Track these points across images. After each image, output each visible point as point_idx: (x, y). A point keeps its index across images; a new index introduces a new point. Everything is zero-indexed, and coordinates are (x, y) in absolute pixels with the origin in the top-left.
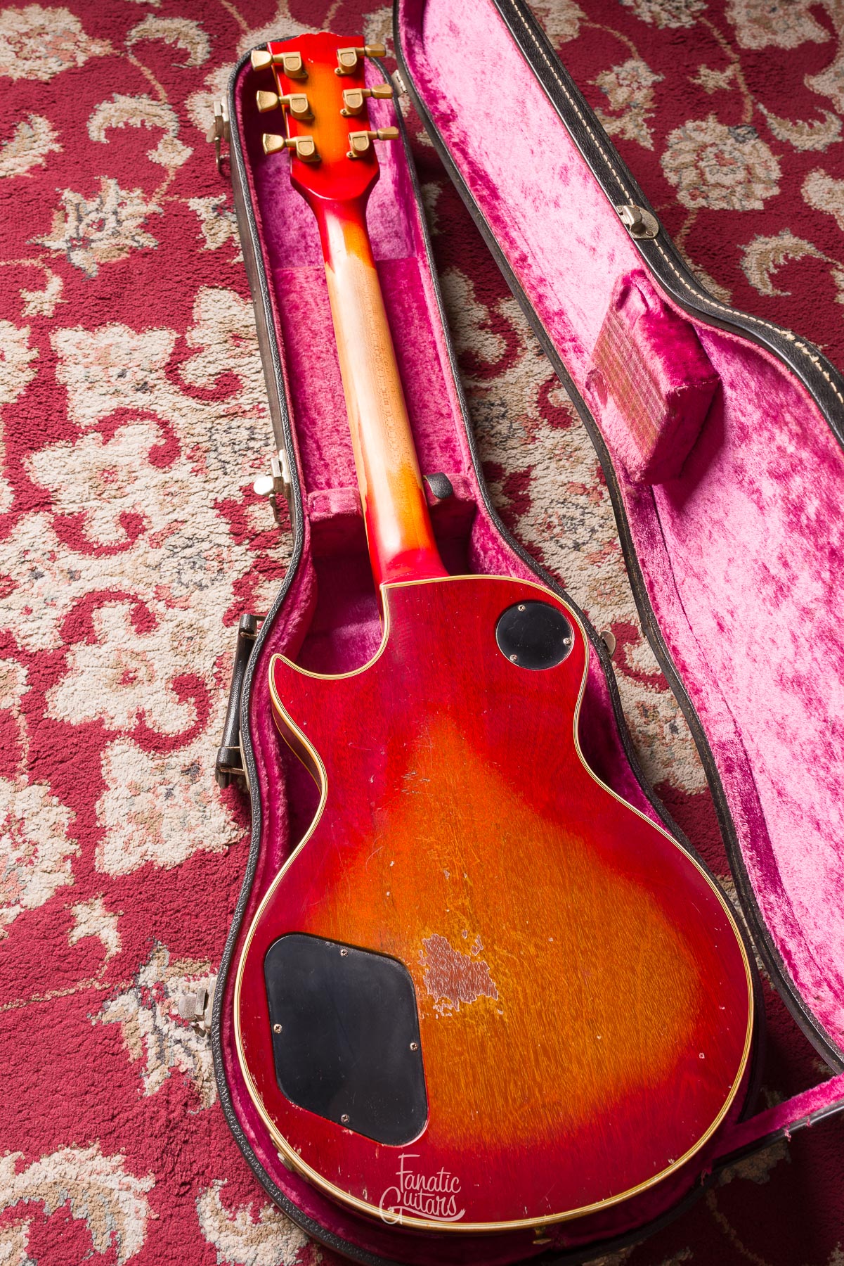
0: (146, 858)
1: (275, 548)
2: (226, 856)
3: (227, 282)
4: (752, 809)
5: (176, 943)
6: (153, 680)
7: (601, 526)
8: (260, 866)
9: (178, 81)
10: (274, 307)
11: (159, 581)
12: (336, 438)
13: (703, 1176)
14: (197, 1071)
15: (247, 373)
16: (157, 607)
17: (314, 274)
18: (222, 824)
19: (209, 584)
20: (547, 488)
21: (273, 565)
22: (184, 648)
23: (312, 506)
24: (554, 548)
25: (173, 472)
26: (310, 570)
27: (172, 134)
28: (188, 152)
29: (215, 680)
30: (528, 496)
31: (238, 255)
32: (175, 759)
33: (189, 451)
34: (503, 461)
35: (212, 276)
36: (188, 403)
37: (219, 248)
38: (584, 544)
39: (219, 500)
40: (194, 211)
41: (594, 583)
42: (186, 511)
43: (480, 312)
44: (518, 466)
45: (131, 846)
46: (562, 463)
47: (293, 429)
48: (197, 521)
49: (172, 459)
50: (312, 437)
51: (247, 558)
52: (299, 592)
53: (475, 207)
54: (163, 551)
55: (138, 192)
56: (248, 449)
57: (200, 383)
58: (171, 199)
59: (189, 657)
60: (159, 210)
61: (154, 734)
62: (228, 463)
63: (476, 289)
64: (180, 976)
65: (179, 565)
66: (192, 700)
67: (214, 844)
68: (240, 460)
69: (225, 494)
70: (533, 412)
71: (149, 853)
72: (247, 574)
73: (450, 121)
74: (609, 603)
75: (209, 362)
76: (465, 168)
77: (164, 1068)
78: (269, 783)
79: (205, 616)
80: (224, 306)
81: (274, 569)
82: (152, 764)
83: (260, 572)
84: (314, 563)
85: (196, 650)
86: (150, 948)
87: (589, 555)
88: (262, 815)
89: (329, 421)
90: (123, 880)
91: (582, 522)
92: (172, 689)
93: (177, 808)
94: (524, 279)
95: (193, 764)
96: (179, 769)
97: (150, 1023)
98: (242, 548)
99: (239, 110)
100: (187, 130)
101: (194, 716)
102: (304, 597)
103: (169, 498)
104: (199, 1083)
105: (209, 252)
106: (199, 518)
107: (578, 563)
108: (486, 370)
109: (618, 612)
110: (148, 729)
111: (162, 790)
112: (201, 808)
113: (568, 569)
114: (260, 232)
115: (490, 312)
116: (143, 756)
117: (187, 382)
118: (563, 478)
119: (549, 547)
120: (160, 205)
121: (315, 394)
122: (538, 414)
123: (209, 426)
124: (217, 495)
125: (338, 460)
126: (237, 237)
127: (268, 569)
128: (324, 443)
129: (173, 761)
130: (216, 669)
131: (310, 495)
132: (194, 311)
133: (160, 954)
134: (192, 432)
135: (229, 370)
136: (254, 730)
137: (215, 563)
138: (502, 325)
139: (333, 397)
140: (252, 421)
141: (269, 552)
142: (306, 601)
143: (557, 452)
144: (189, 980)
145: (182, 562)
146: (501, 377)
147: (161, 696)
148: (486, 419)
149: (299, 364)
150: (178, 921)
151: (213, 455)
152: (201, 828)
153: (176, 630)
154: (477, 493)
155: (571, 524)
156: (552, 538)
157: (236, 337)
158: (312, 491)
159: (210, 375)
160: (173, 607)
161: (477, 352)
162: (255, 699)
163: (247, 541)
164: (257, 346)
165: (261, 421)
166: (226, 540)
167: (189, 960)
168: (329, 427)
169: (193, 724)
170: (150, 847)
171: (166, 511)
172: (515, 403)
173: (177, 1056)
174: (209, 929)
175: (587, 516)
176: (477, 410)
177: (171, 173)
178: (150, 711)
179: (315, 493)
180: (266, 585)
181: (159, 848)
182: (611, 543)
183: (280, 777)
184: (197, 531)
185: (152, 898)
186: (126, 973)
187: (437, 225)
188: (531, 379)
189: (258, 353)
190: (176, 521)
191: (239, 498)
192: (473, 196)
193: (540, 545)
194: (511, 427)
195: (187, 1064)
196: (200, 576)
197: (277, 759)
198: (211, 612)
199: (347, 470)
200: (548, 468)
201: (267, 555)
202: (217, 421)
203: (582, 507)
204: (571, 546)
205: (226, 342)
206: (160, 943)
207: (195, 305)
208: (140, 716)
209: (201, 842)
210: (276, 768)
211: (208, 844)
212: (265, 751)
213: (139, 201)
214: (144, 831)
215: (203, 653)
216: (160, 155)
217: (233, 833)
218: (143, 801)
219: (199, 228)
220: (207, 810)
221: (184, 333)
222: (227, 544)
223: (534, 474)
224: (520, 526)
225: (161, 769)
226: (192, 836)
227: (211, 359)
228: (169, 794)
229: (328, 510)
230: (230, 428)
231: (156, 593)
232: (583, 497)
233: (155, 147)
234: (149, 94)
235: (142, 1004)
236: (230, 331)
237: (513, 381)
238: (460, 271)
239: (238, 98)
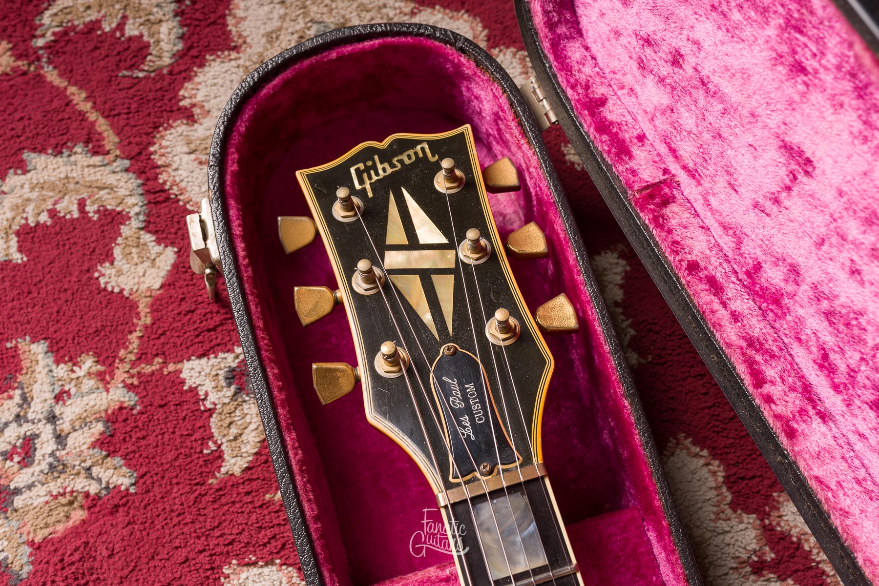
3: (273, 546)
9: (134, 106)
27: (135, 224)
28: (168, 256)
35: (244, 538)
37: (248, 469)
40: (193, 390)
55: (88, 363)
58: (148, 369)
60: (129, 399)
63: (729, 482)
73: (667, 201)
99: (237, 231)
100: (163, 209)
115: (764, 527)
120: (130, 387)
177: (143, 307)
213: (91, 383)
216: (120, 273)
219: (206, 427)
233: (109, 257)
234: (87, 142)
238: (694, 443)
239: (232, 202)
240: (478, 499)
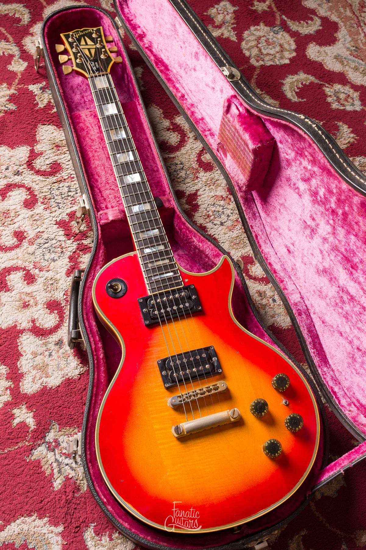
0: (43, 385)
1: (86, 239)
2: (79, 380)
3: (50, 121)
4: (312, 331)
5: (61, 421)
6: (37, 304)
7: (232, 213)
8: (95, 381)
9: (17, 33)
10: (73, 130)
11: (35, 260)
12: (107, 186)
13: (307, 495)
14: (77, 477)
15: (64, 162)
16: (35, 272)
17: (89, 113)
18: (76, 366)
19: (58, 259)
20: (205, 199)
21: (86, 247)
22: (49, 289)
23: (100, 218)
24: (211, 226)
25: (35, 210)
26: (103, 247)
27: (17, 57)
28: (26, 64)
29: (65, 302)
30: (197, 204)
31: (54, 109)
32: (51, 339)
33: (41, 200)
34: (184, 189)
35: (43, 120)
36: (39, 178)
37: (45, 106)
38: (225, 222)
39: (58, 221)
40: (31, 91)
41: (231, 239)
42: (43, 227)
43: (166, 123)
44: (191, 191)
45: (36, 380)
46: (211, 187)
47: (88, 184)
48: (49, 231)
49: (34, 204)
50: (97, 187)
51: (73, 245)
52: (98, 257)
53: (159, 75)
54: (35, 246)
55: (5, 85)
56: (69, 196)
57: (43, 168)
58: (20, 87)
59: (52, 292)
60: (16, 92)
61: (40, 329)
62: (60, 203)
63: (163, 113)
64: (65, 436)
65: (43, 251)
66: (56, 312)
67: (73, 375)
68: (65, 201)
69: (60, 218)
70: (195, 165)
71: (44, 382)
72: (74, 252)
73: (143, 37)
74: (239, 247)
75: (46, 159)
76: (152, 58)
77: (62, 477)
78: (95, 344)
79: (57, 273)
80: (50, 133)
81: (86, 249)
82: (41, 342)
83: (80, 251)
84: (104, 244)
85: (55, 289)
86: (50, 424)
87: (228, 227)
88: (93, 358)
89: (104, 179)
90: (34, 396)
91: (223, 213)
92: (46, 308)
93: (55, 361)
94: (184, 105)
95: (59, 340)
96: (53, 343)
97: (53, 458)
98: (71, 241)
99: (47, 43)
100: (24, 54)
101: (58, 319)
102: (101, 259)
103: (35, 222)
104: (78, 482)
105: (40, 108)
106: (50, 230)
107: (223, 231)
108: (172, 149)
109: (243, 251)
110: (37, 327)
111: (47, 353)
112: (66, 360)
113: (219, 234)
114: (63, 97)
115: (171, 122)
116: (37, 339)
117: (37, 169)
118: (212, 194)
119: (209, 225)
120: (16, 90)
121: (96, 168)
122: (198, 166)
123: (49, 187)
124: (56, 218)
125: (110, 196)
126: (52, 101)
127: (84, 249)
128: (102, 189)
129: (50, 340)
130: (65, 297)
131: (99, 213)
132: (37, 136)
133: (54, 427)
134: (42, 191)
135: (56, 161)
136: (85, 321)
137: (59, 249)
138: (177, 128)
139: (104, 168)
140: (69, 183)
141: (83, 241)
142: (102, 261)
143: (208, 182)
144: (69, 437)
145: (44, 250)
146: (179, 151)
147: (42, 312)
148: (175, 171)
149: (87, 155)
150: (61, 411)
151: (53, 200)
152: (66, 368)
153: (45, 281)
154: (174, 204)
155: (218, 214)
156: (210, 221)
157: (57, 146)
158: (99, 211)
159: (47, 164)
160: (42, 271)
161: (167, 141)
162: (84, 307)
163: (73, 238)
164: (67, 149)
165: (73, 183)
166: (63, 238)
167: (68, 428)
168: (104, 182)
169: (57, 322)
170: (44, 379)
171: (34, 228)
172: (187, 162)
173: (67, 471)
174: (75, 413)
175: (225, 210)
176: (170, 167)
177: (19, 74)
178: (37, 318)
179: (101, 212)
180: (84, 256)
181: (48, 380)
182: (237, 221)
183: (99, 341)
184: (49, 236)
185: (48, 402)
186: (39, 437)
187: (143, 86)
188: (193, 151)
189: (68, 152)
190: (39, 232)
191: (67, 218)
192: (157, 70)
193: (205, 225)
194: (186, 173)
195: (72, 474)
196: (53, 255)
197: (97, 333)
198: (60, 271)
199: (114, 200)
200: (205, 190)
201: (82, 243)
202: (53, 185)
203: (222, 206)
204: (219, 224)
205: (53, 149)
206: (54, 422)
207: (37, 133)
208: (33, 321)
209: (67, 375)
210: (97, 337)
211: (70, 375)
212: (91, 330)
213: (6, 89)
214: (41, 372)
215: (58, 290)
216: (13, 67)
217: (81, 369)
218: (39, 359)
219: (34, 98)
220: (68, 360)
221: (33, 147)
222: (64, 240)
223: (199, 193)
224: (195, 217)
225: (45, 344)
226: (63, 372)
227: (47, 157)
228: (50, 355)
229: (108, 219)
230: (59, 187)
231: (34, 265)
232: (222, 202)
233: (10, 64)
234: (5, 40)
235: (49, 450)
236: (54, 144)
237: (185, 152)
238: (156, 105)
239: (46, 37)
240: (96, 76)
